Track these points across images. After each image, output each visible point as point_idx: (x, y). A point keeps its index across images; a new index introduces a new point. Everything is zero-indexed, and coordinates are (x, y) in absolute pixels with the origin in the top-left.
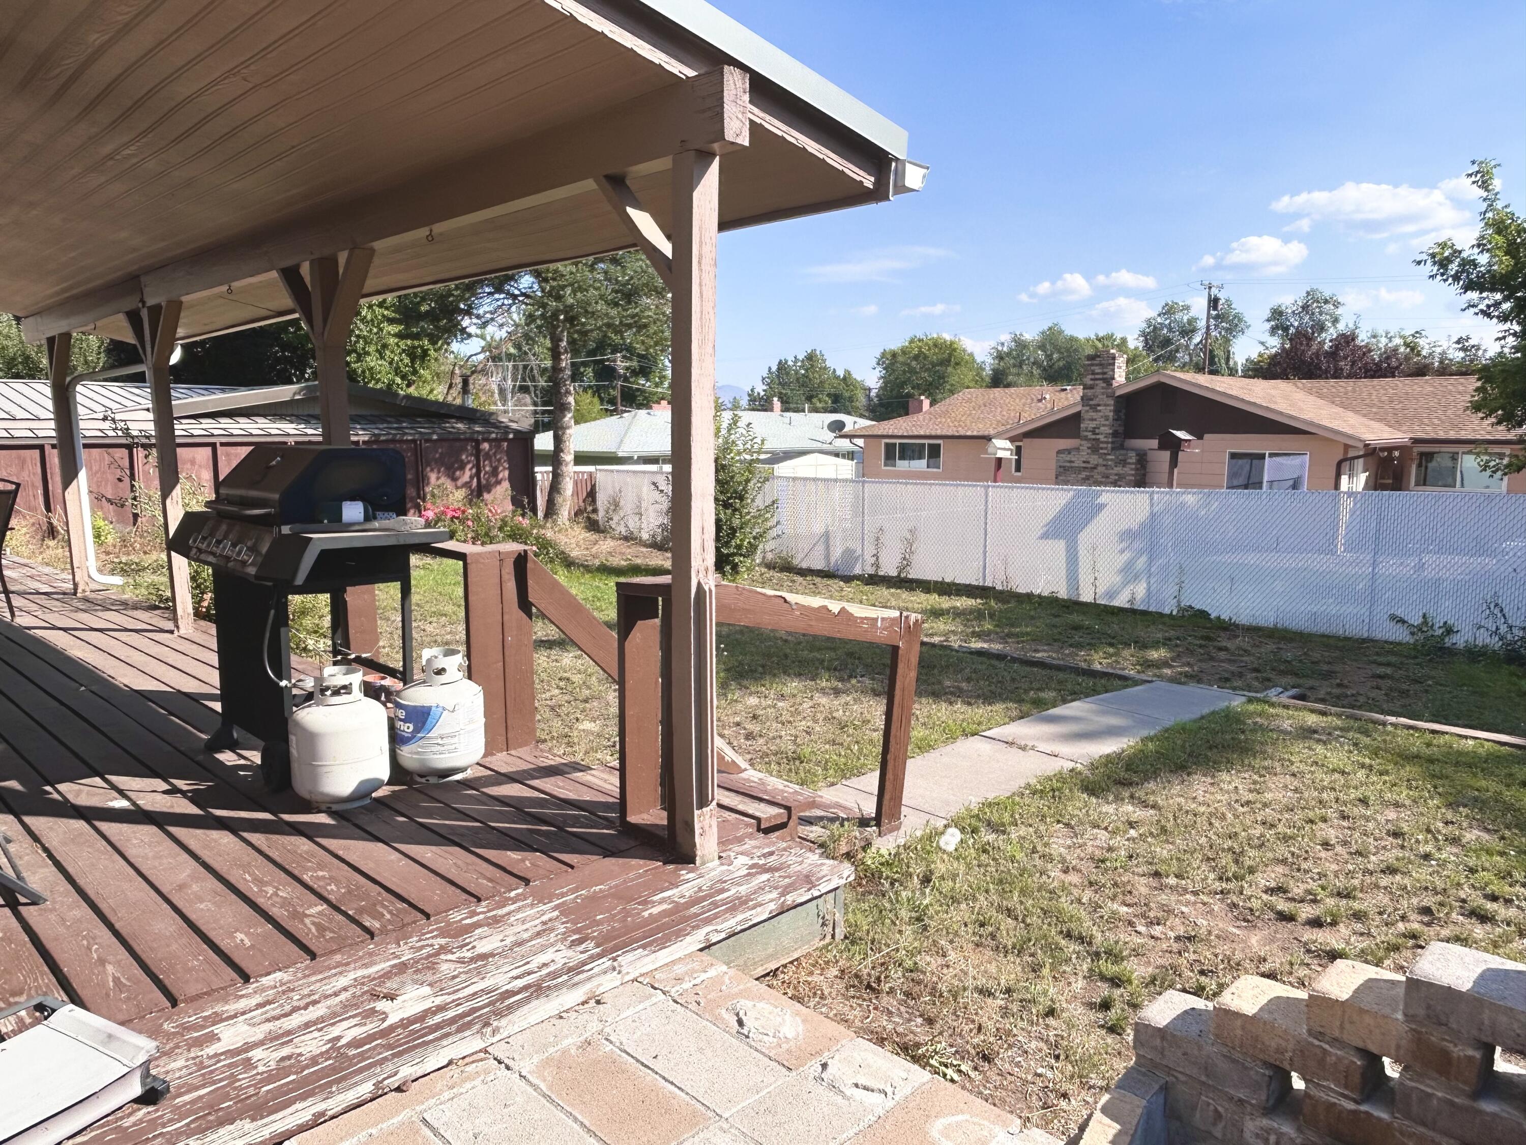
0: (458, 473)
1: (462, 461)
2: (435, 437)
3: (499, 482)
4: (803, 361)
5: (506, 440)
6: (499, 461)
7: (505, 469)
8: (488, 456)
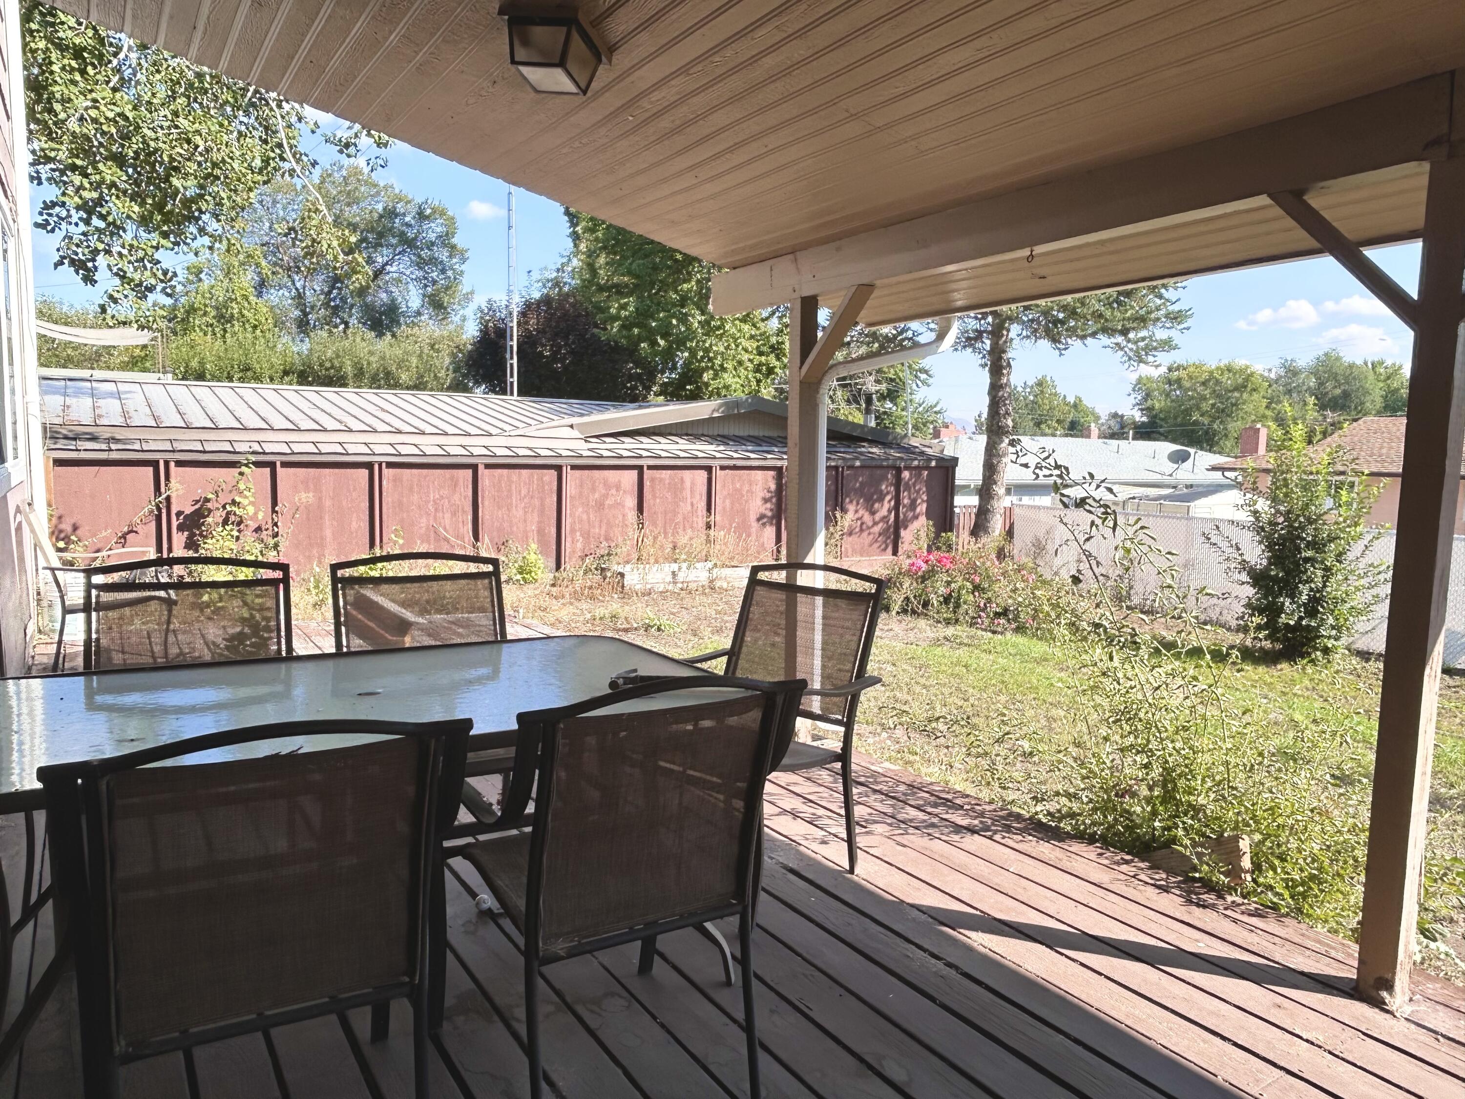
0: (876, 505)
1: (881, 491)
2: (858, 463)
3: (916, 517)
4: (1032, 387)
5: (927, 468)
6: (918, 492)
7: (923, 501)
8: (908, 488)
